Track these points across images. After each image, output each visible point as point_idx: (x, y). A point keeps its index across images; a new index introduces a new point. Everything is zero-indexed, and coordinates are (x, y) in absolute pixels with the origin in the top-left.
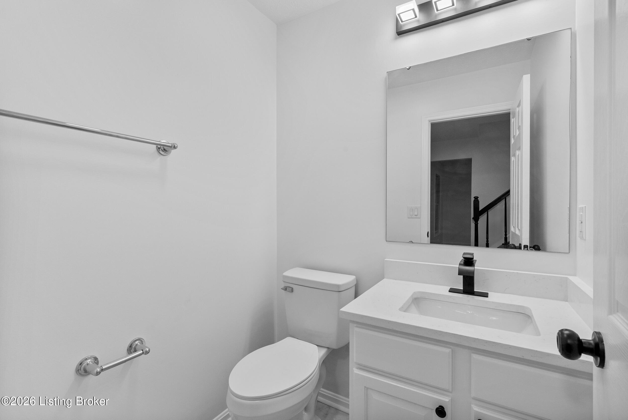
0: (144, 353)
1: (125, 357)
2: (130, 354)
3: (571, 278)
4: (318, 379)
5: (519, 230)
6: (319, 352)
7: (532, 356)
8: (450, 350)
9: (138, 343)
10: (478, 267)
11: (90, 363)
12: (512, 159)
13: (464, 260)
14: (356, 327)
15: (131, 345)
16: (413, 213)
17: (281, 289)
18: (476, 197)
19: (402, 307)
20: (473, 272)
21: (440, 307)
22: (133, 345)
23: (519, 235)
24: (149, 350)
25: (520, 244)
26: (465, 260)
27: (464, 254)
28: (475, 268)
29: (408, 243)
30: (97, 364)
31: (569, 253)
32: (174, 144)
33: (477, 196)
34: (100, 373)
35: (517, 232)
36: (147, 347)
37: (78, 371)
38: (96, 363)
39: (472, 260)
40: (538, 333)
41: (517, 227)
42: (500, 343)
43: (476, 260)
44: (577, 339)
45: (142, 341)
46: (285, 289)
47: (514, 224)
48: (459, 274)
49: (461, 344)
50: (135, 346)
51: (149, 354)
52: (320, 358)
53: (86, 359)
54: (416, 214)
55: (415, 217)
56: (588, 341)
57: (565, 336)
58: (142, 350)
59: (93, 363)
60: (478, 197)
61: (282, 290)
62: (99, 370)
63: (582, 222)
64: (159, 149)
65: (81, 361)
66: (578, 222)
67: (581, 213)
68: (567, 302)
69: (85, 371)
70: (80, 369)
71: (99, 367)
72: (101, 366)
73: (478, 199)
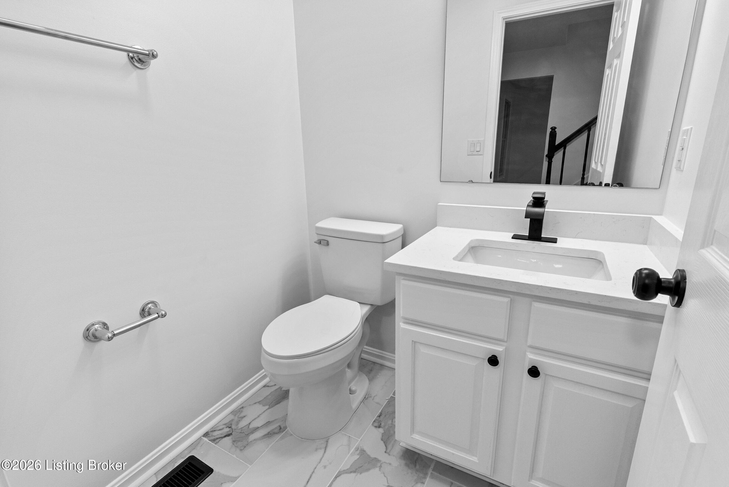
0: (160, 317)
1: (139, 321)
2: (143, 318)
3: (656, 218)
4: (361, 337)
5: (602, 165)
6: (361, 310)
7: (599, 301)
8: (509, 299)
9: (152, 307)
10: (548, 209)
11: (99, 328)
12: (607, 72)
13: (533, 201)
14: (404, 279)
15: (143, 308)
16: (474, 149)
17: (315, 242)
18: (553, 128)
19: (457, 256)
20: (542, 215)
21: (500, 256)
22: (145, 308)
23: (601, 171)
24: (166, 313)
25: (600, 182)
26: (535, 200)
27: (534, 193)
28: (545, 210)
29: (468, 182)
30: (107, 329)
31: (659, 188)
32: (152, 51)
33: (554, 126)
34: (112, 338)
35: (599, 169)
36: (163, 310)
37: (86, 337)
38: (105, 328)
39: (543, 201)
40: (608, 277)
41: (600, 163)
42: (566, 290)
43: (547, 201)
44: (657, 278)
45: (156, 304)
46: (320, 242)
47: (596, 159)
48: (526, 217)
49: (522, 292)
50: (148, 310)
51: (166, 317)
52: (362, 315)
53: (93, 325)
54: (478, 149)
55: (477, 153)
56: (669, 280)
57: (644, 275)
58: (158, 314)
59: (103, 329)
60: (555, 128)
61: (316, 244)
62: (110, 335)
63: (683, 149)
64: (132, 59)
65: (88, 327)
66: (678, 148)
67: (685, 137)
68: (645, 246)
69: (95, 337)
70: (89, 336)
71: (110, 332)
72: (112, 331)
73: (556, 130)
